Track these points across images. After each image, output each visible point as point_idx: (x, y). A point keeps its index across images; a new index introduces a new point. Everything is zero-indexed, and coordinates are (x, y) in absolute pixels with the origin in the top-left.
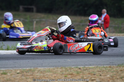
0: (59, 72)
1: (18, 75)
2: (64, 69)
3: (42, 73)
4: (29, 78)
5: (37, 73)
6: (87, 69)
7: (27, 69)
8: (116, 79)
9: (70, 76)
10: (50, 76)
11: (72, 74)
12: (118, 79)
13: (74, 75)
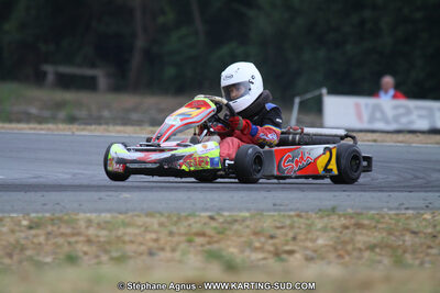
0: (156, 227)
1: (33, 232)
2: (163, 219)
3: (103, 229)
4: (77, 242)
5: (87, 227)
6: (236, 221)
7: (48, 215)
8: (354, 249)
9: (199, 240)
10: (140, 239)
11: (203, 234)
12: (360, 250)
13: (210, 237)
